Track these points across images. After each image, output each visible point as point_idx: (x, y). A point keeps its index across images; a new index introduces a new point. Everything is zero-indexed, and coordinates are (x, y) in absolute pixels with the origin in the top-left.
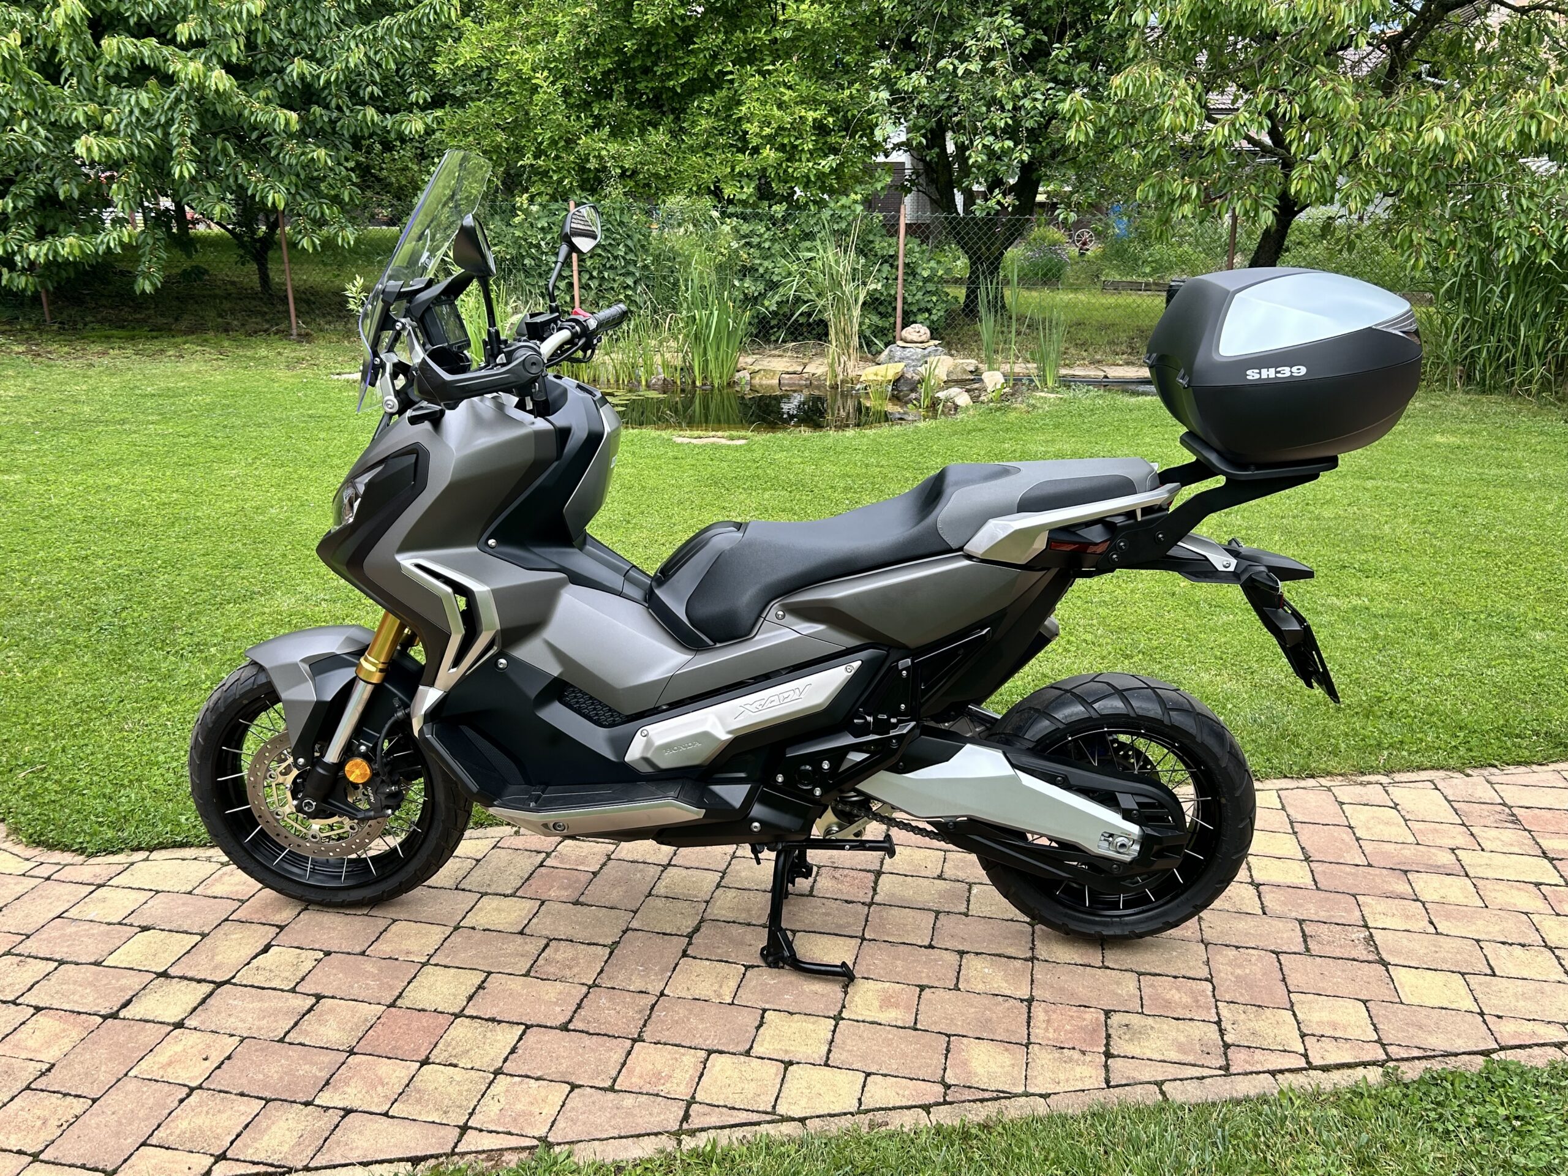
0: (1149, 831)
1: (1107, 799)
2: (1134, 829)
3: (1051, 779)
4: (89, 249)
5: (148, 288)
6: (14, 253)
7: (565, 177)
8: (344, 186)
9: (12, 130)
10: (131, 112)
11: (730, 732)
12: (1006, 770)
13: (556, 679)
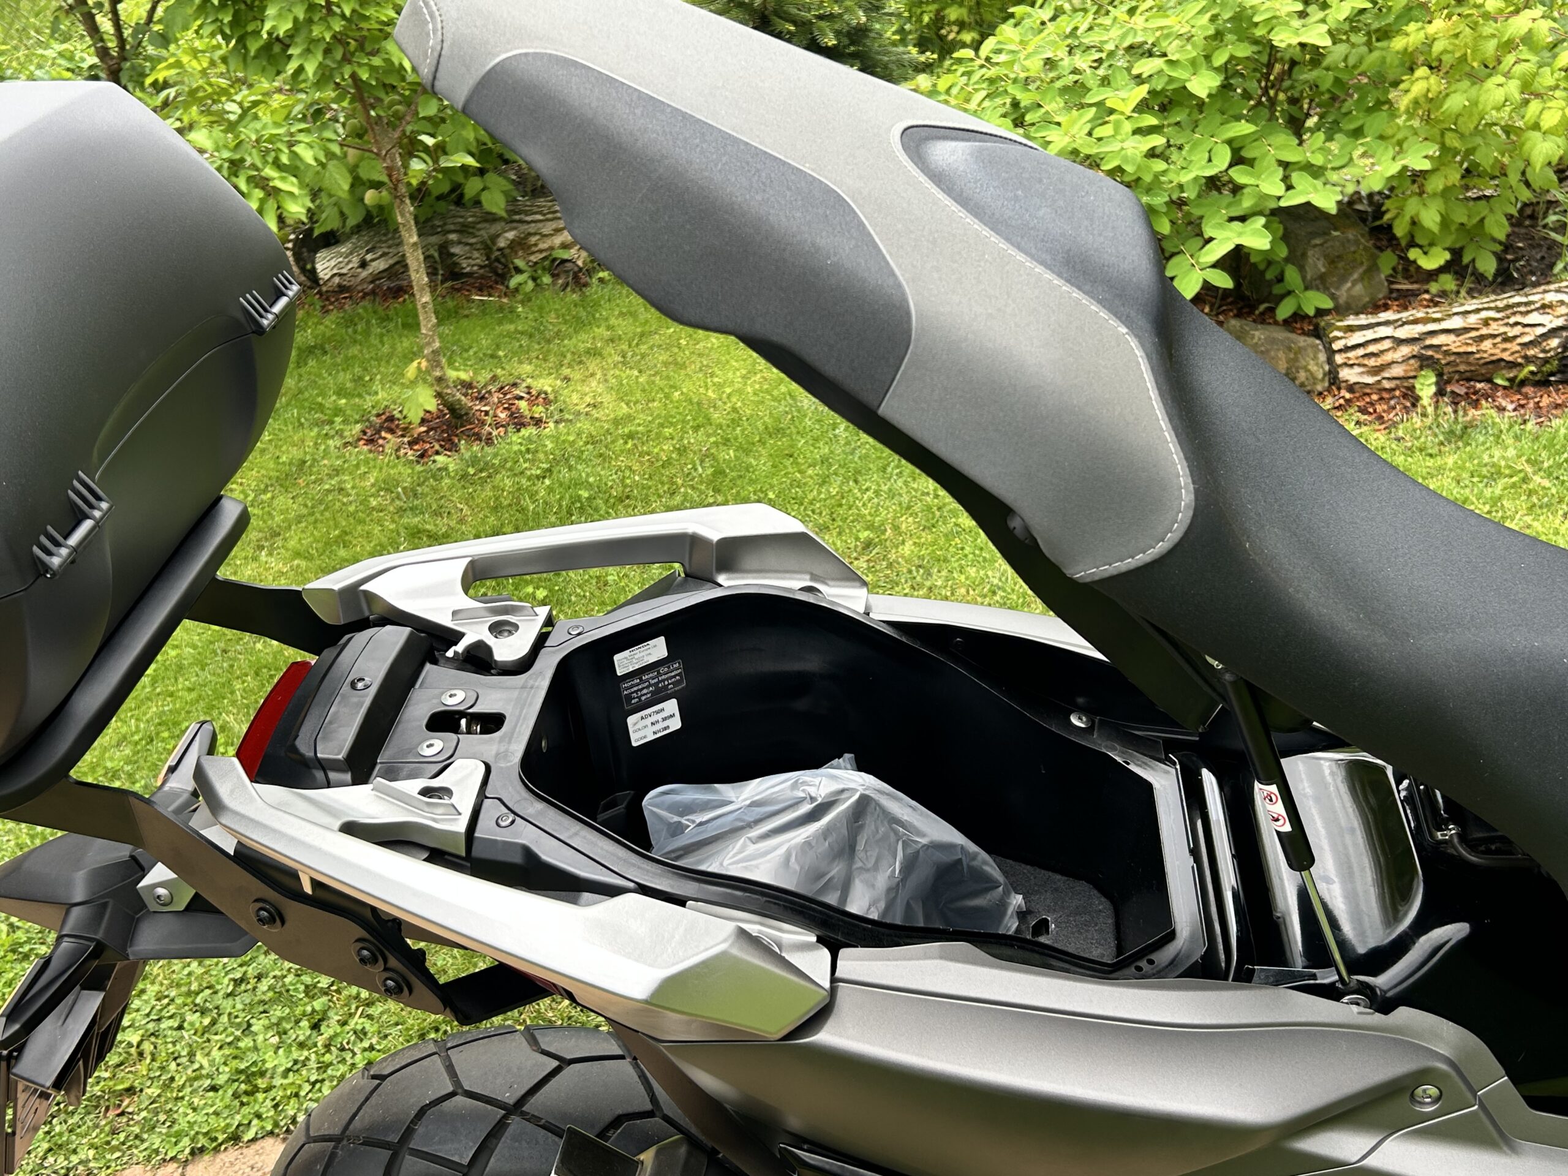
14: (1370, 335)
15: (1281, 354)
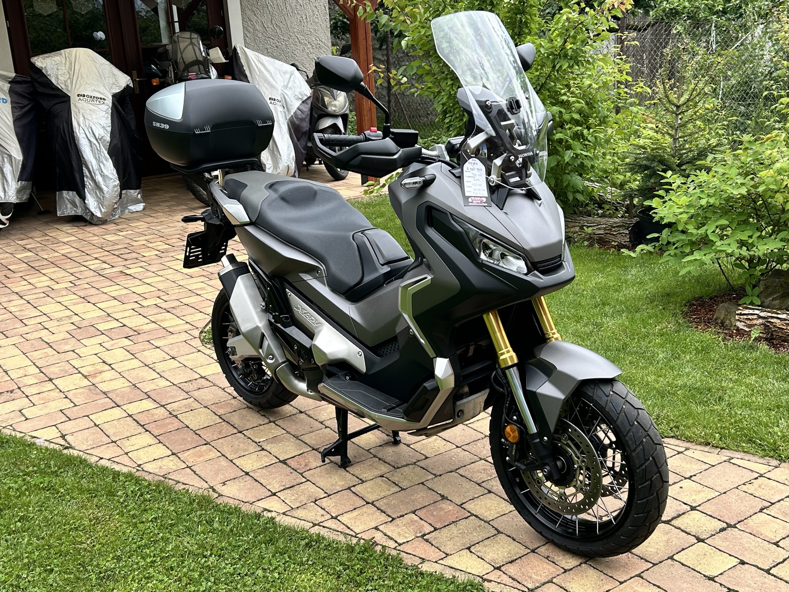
14: (751, 312)
15: (723, 312)
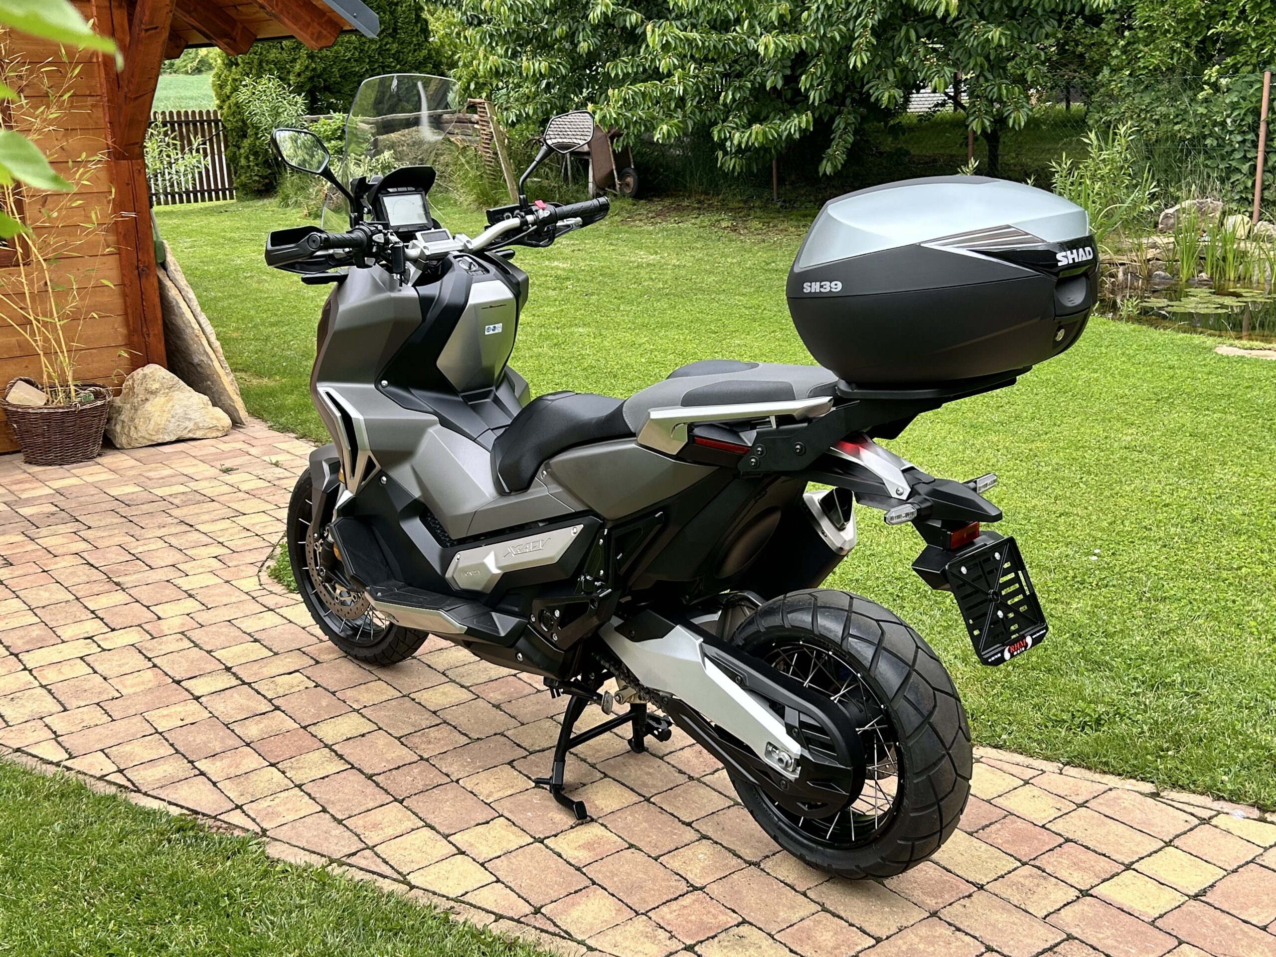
0: (807, 754)
1: (777, 708)
2: (795, 748)
3: (733, 676)
4: (772, 134)
5: (829, 170)
6: (726, 139)
7: (1264, 45)
8: (1030, 63)
9: (735, 30)
10: (818, 8)
11: (499, 568)
12: (695, 656)
13: (416, 501)
